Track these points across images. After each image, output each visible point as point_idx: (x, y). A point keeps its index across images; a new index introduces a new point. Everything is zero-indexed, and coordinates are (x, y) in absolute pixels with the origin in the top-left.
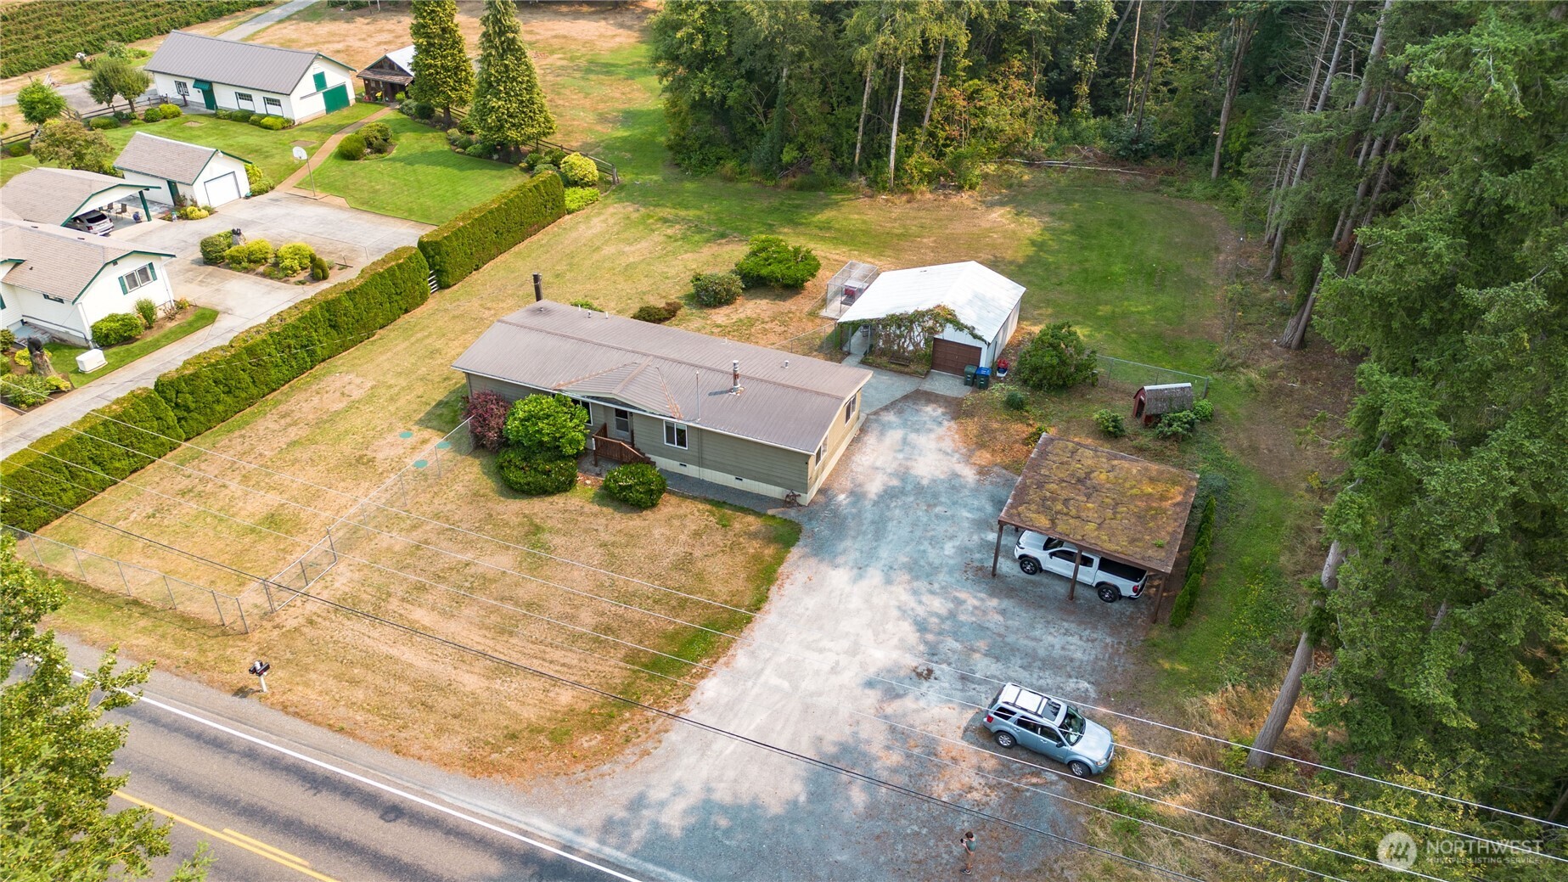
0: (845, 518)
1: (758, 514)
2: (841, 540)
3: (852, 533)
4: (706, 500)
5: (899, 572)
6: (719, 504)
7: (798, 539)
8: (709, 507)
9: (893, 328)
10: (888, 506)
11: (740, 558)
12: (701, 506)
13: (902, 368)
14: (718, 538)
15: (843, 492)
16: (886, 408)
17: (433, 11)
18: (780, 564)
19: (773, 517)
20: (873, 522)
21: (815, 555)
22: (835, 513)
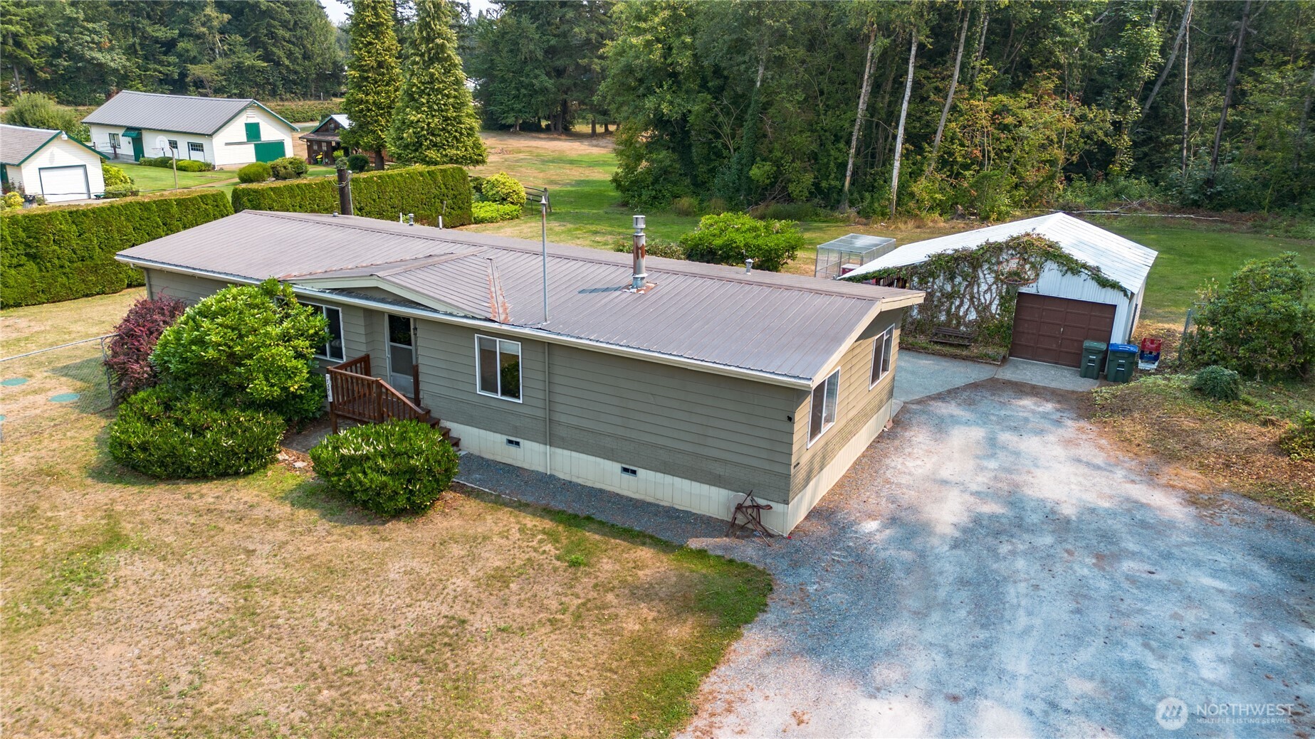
0: (887, 568)
1: (665, 546)
2: (884, 620)
3: (912, 603)
4: (547, 512)
5: (1079, 720)
6: (573, 520)
7: (763, 608)
8: (548, 524)
9: (939, 282)
10: (993, 551)
11: (595, 644)
12: (530, 521)
13: (958, 351)
14: (549, 591)
15: (871, 516)
16: (940, 397)
17: (370, 43)
18: (707, 669)
19: (701, 554)
20: (962, 582)
21: (814, 652)
22: (860, 557)
